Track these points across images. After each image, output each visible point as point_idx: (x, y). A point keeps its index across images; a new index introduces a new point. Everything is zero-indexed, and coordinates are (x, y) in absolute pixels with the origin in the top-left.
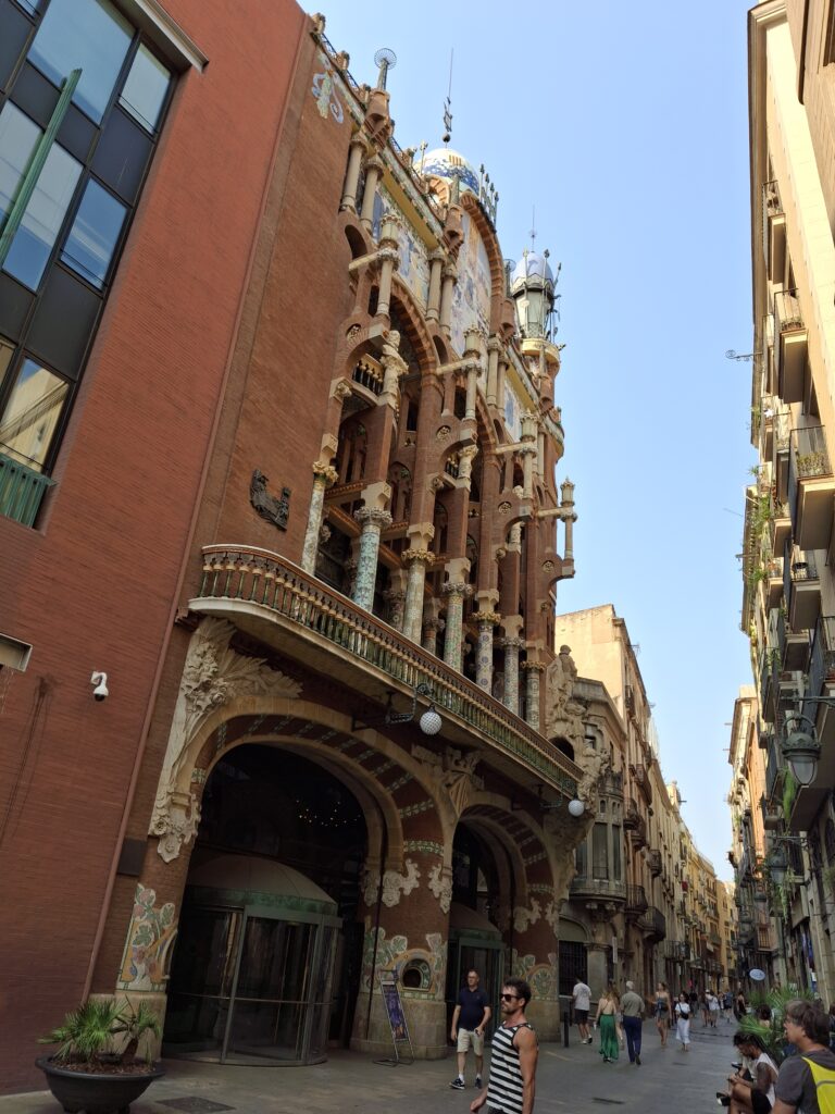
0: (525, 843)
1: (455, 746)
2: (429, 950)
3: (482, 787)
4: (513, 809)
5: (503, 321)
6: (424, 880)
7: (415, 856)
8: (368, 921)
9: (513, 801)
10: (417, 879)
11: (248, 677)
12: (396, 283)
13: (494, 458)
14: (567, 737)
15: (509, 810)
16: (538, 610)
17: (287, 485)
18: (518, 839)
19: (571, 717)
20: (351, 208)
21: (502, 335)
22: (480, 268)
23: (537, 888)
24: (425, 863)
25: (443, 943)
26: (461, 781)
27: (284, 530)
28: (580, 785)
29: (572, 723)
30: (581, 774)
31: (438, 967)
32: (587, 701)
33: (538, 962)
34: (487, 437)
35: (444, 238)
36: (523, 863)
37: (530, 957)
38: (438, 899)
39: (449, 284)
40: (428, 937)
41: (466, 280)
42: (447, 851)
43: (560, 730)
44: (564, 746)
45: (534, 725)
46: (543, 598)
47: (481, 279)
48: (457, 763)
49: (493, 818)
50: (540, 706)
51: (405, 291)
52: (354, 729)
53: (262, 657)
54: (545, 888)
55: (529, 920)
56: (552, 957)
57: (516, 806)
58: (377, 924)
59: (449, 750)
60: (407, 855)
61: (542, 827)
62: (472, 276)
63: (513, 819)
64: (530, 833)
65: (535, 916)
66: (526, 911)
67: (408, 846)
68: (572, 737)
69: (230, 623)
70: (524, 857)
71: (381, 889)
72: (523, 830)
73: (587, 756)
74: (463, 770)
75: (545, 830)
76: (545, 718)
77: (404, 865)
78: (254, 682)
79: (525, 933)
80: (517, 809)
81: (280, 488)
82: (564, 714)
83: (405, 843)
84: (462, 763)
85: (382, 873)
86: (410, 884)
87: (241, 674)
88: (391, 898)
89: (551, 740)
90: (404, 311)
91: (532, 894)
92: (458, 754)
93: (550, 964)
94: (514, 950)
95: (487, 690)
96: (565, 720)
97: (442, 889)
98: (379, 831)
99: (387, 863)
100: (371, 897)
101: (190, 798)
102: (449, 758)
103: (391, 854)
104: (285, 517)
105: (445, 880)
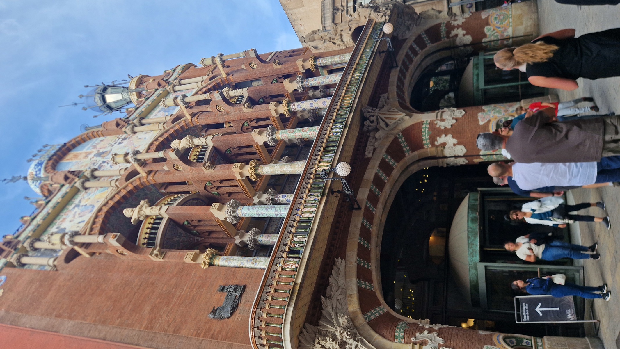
0: (417, 49)
1: (362, 125)
2: (489, 121)
3: (386, 95)
4: (397, 66)
5: (115, 127)
6: (446, 132)
7: (433, 140)
8: (477, 161)
9: (392, 67)
10: (446, 135)
11: (334, 306)
12: (148, 150)
13: (228, 77)
14: (351, 32)
15: (398, 69)
16: (280, 66)
17: (218, 288)
18: (416, 54)
19: (339, 31)
20: (54, 261)
21: (123, 126)
22: (88, 149)
23: (443, 34)
24: (436, 132)
25: (484, 111)
26: (383, 116)
27: (245, 287)
28: (377, 21)
29: (342, 31)
30: (370, 21)
31: (499, 112)
32: (334, 9)
33: (488, 24)
34: (218, 84)
35: (70, 183)
36: (430, 46)
37: (486, 29)
38: (456, 119)
39: (96, 173)
40: (481, 123)
41: (95, 158)
42: (427, 117)
43: (348, 38)
44: (357, 33)
45: (347, 57)
46: (272, 66)
47: (95, 147)
48: (372, 122)
49: (405, 77)
50: (335, 55)
51: (151, 144)
52: (360, 208)
53: (321, 299)
54: (443, 28)
55: (464, 35)
56: (484, 15)
57: (395, 65)
58: (478, 156)
59: (365, 129)
60: (433, 145)
61: (406, 40)
62: (93, 154)
63: (404, 63)
64: (411, 48)
65: (461, 32)
66: (458, 38)
67: (427, 144)
68: (350, 30)
69: (301, 332)
70: (426, 46)
71: (456, 157)
72: (410, 53)
73: (359, 17)
74: (376, 117)
75: (407, 37)
76: (342, 50)
77: (439, 145)
78: (338, 300)
79: (472, 36)
80: (397, 64)
81: (219, 294)
82: (338, 37)
83: (426, 147)
84: (372, 118)
85: (446, 157)
86: (449, 140)
87: (333, 313)
88: (461, 150)
89: (355, 43)
90: (162, 142)
91: (448, 37)
92: (367, 123)
93: (488, 17)
94: (483, 40)
95: (328, 101)
96: (341, 35)
97: (450, 118)
98: (420, 164)
99: (440, 155)
100: (462, 161)
101: (415, 343)
102: (370, 128)
103: (434, 154)
104: (236, 287)
105: (444, 117)
